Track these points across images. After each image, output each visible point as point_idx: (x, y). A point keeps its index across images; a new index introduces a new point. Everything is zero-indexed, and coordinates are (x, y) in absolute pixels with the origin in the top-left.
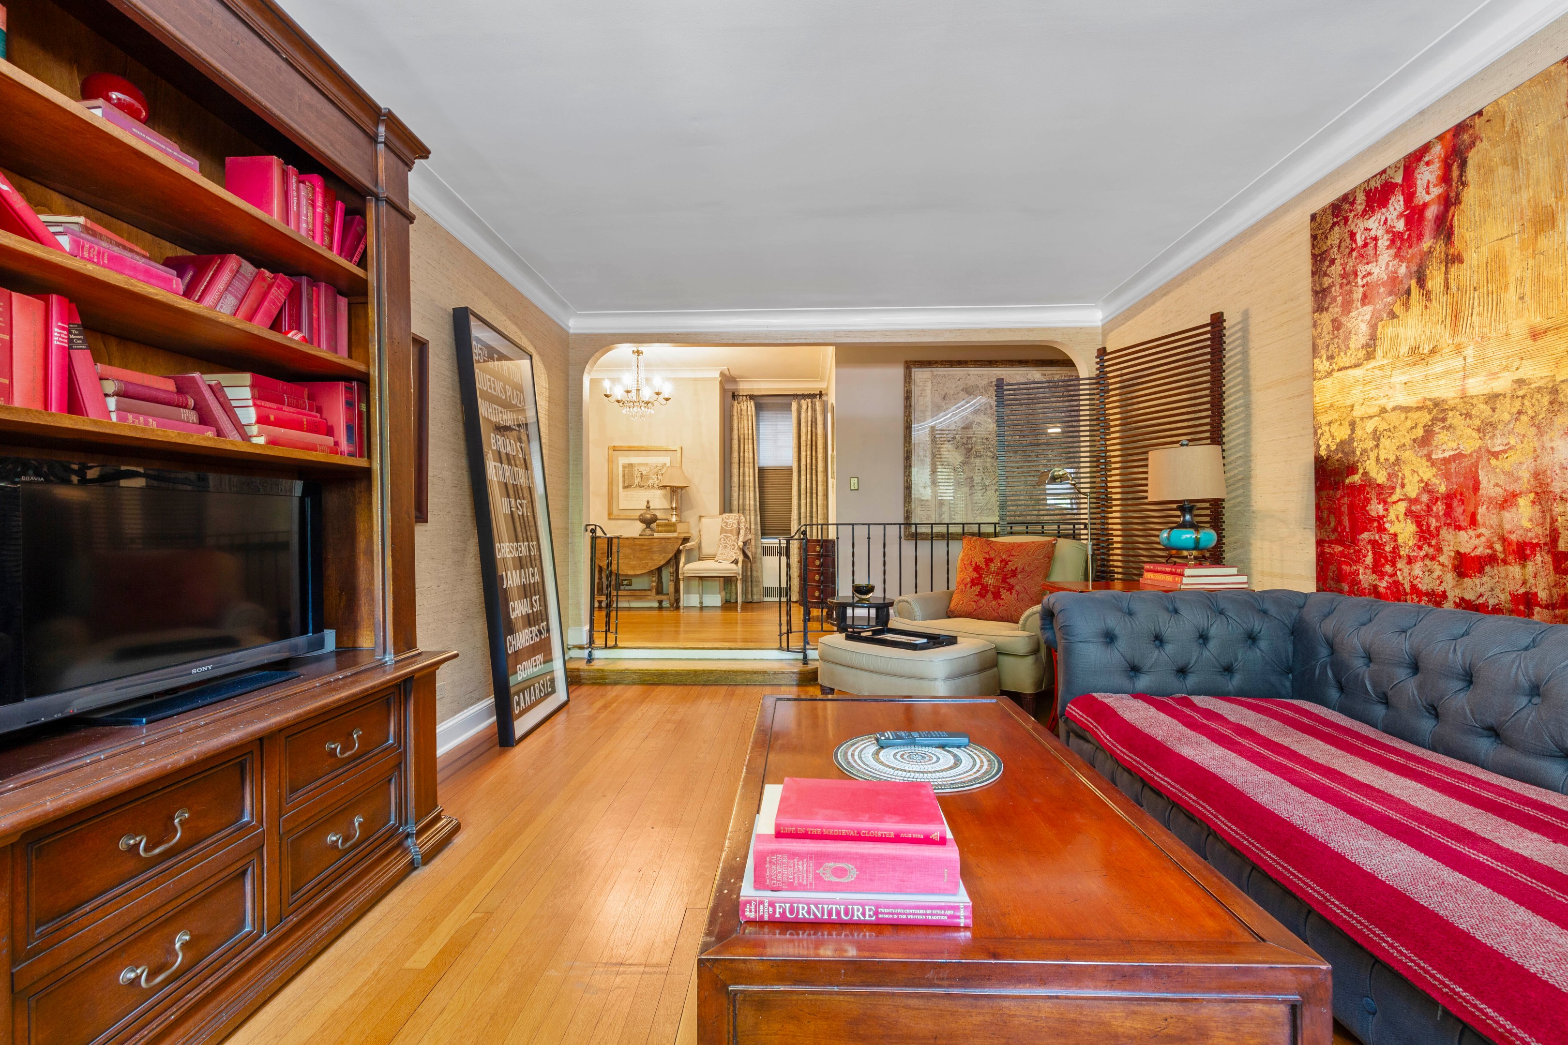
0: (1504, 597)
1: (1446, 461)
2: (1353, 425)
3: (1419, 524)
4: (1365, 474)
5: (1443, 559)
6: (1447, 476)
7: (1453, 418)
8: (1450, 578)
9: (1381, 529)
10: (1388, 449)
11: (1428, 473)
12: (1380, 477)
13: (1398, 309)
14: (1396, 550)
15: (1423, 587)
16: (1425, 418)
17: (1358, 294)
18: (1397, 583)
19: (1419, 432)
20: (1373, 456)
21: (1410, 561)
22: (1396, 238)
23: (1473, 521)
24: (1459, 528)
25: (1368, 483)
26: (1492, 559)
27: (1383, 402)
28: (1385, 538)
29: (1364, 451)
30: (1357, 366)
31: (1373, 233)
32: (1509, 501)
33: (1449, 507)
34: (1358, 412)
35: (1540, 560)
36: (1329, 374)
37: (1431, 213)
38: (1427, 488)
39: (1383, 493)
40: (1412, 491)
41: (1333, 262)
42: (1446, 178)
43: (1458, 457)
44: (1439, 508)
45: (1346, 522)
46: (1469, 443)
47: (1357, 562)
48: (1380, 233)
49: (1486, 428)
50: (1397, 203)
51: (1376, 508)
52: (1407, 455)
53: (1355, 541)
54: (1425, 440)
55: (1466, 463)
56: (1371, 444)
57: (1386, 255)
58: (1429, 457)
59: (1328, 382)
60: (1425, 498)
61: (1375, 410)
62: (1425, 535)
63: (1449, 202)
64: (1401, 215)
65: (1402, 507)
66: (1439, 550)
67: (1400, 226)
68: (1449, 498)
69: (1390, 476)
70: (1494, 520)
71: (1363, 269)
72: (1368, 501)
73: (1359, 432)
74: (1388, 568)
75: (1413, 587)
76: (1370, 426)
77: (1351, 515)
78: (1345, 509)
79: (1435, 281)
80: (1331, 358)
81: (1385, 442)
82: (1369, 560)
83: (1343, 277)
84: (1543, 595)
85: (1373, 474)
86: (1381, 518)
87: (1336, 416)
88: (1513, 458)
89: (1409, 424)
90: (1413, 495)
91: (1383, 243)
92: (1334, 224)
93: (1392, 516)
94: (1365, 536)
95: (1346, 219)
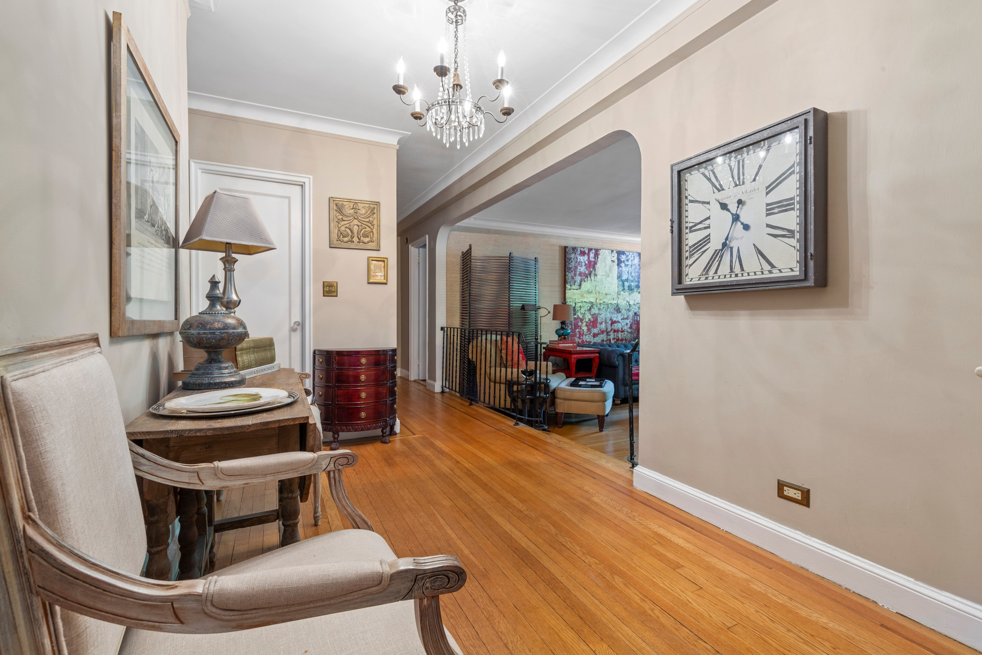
0: (600, 341)
1: (593, 315)
2: (575, 303)
3: (588, 327)
4: (578, 315)
5: (591, 334)
6: (593, 317)
7: (595, 306)
8: (592, 338)
9: (581, 329)
10: (583, 311)
11: (590, 317)
12: (581, 317)
13: (586, 280)
14: (583, 334)
15: (588, 341)
16: (590, 305)
17: (578, 273)
18: (583, 340)
19: (589, 308)
20: (580, 311)
21: (586, 335)
22: (586, 265)
23: (597, 327)
24: (594, 328)
25: (578, 317)
26: (598, 334)
27: (582, 300)
28: (581, 330)
29: (578, 310)
30: (577, 290)
31: (581, 260)
32: (601, 323)
33: (593, 324)
34: (577, 301)
35: (605, 333)
36: (570, 289)
37: (592, 263)
38: (590, 320)
39: (582, 320)
40: (587, 320)
41: (572, 262)
42: (595, 258)
43: (595, 314)
44: (591, 324)
45: (573, 326)
46: (597, 312)
47: (575, 336)
48: (583, 261)
49: (599, 309)
50: (586, 257)
51: (580, 324)
52: (586, 312)
53: (575, 331)
54: (590, 310)
55: (596, 315)
56: (579, 309)
57: (584, 267)
58: (590, 313)
59: (570, 291)
60: (589, 322)
61: (581, 301)
62: (589, 330)
63: (595, 263)
64: (587, 260)
65: (585, 324)
66: (591, 332)
67: (587, 262)
68: (593, 322)
69: (583, 317)
70: (599, 327)
71: (579, 268)
72: (578, 322)
73: (577, 306)
74: (582, 337)
75: (586, 341)
76: (579, 304)
77: (574, 325)
78: (573, 323)
79: (593, 278)
80: (571, 285)
81: (582, 309)
82: (578, 336)
83: (575, 267)
84: (605, 339)
85: (580, 316)
86: (580, 326)
87: (571, 300)
88: (602, 315)
89: (587, 306)
90: (587, 321)
91: (583, 264)
92: (572, 253)
93: (583, 325)
94: (577, 330)
95: (576, 254)
